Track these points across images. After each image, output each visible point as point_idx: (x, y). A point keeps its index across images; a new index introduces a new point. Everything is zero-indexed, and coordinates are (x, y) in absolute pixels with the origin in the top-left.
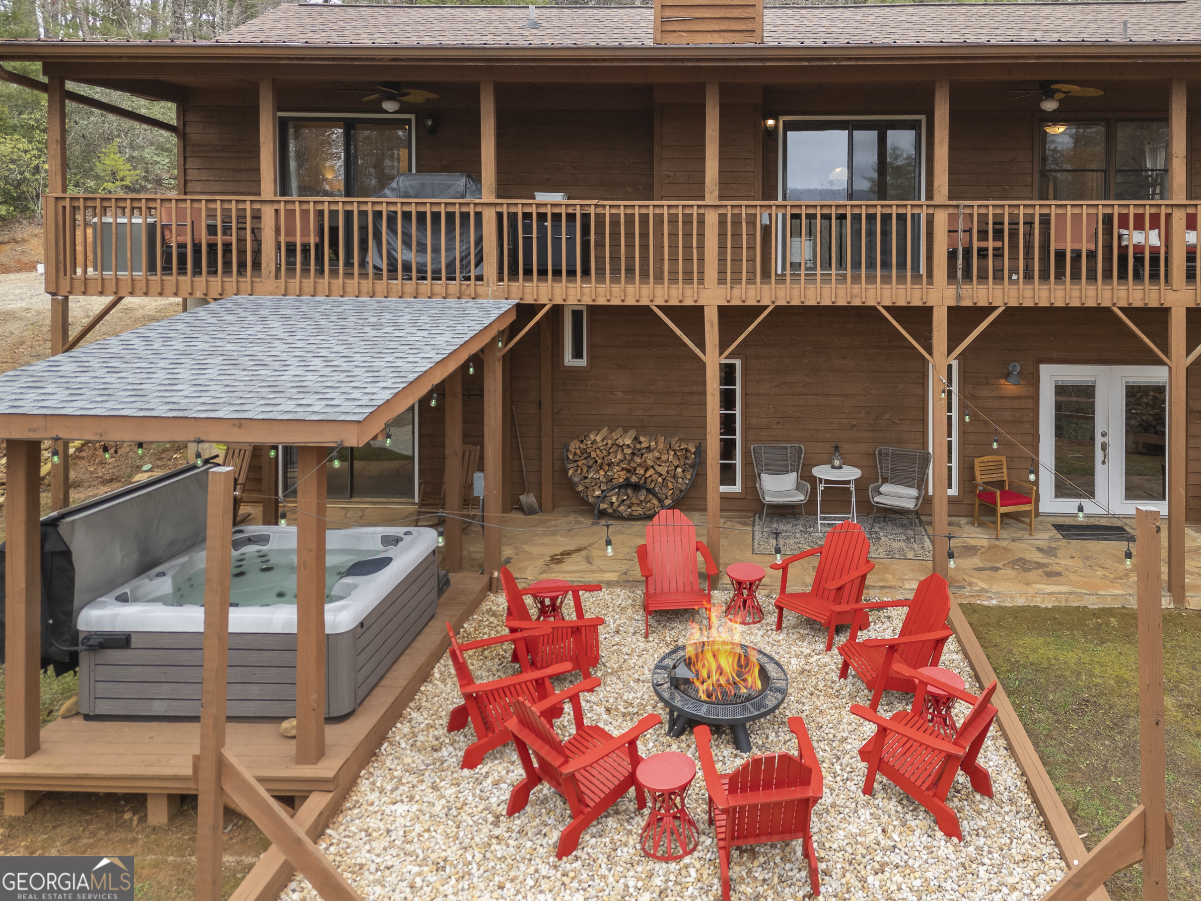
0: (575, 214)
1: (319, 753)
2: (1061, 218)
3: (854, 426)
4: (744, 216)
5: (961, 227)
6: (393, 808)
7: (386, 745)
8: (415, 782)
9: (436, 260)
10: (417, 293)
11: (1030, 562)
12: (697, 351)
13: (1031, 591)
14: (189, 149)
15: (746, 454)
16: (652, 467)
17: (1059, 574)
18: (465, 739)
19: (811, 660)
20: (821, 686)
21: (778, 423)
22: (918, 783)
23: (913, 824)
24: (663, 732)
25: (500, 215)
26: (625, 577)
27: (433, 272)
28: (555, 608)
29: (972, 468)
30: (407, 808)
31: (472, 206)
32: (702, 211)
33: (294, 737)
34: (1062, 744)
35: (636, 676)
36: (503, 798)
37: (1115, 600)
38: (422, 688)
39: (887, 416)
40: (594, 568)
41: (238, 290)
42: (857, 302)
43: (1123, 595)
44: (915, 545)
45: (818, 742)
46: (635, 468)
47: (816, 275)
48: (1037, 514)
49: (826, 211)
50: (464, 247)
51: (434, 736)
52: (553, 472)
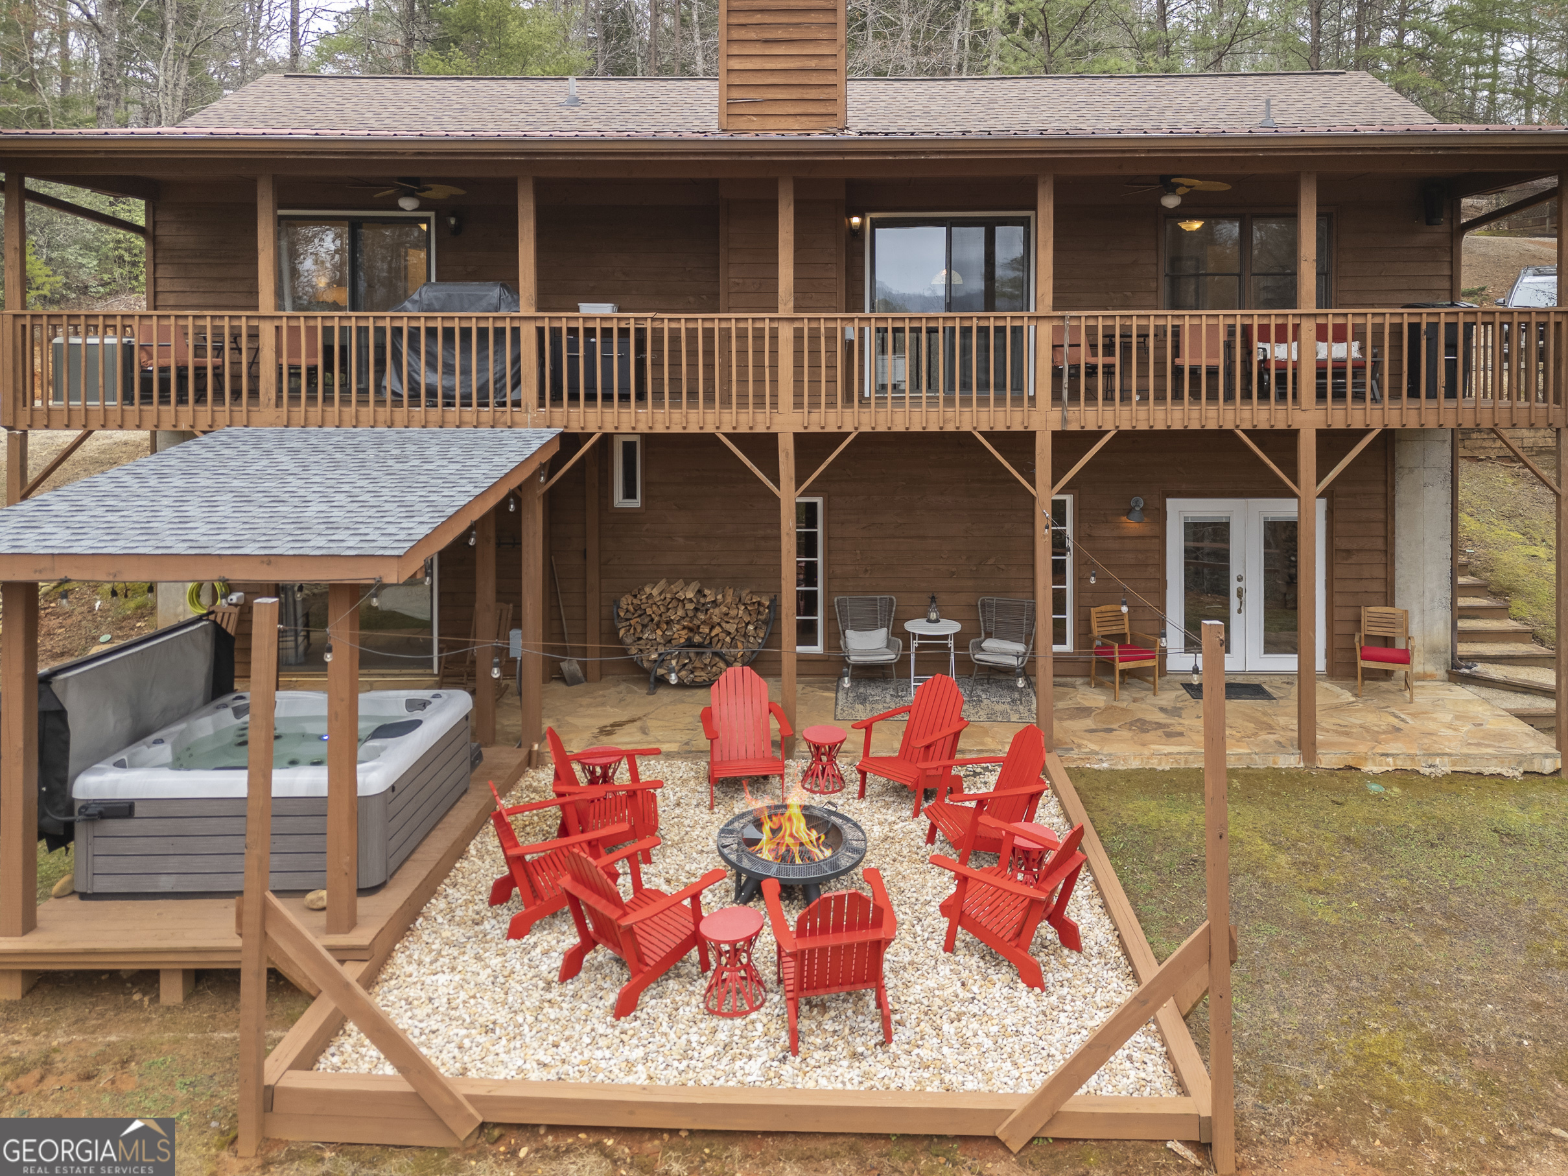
0: (628, 329)
1: (352, 924)
2: (1195, 329)
3: (953, 573)
4: (822, 330)
5: (1067, 342)
6: (434, 978)
7: (420, 920)
8: (456, 954)
9: (466, 383)
10: (443, 422)
11: (1150, 722)
12: (770, 485)
13: (1146, 752)
14: (159, 254)
15: (829, 608)
16: (719, 624)
17: (1181, 734)
18: (506, 914)
19: (896, 827)
20: (905, 852)
21: (866, 571)
22: (1000, 935)
23: (995, 977)
24: (729, 900)
25: (540, 331)
26: (686, 748)
27: (462, 397)
28: (606, 778)
29: (1088, 620)
30: (449, 978)
31: (508, 320)
32: (775, 325)
33: (324, 909)
34: (1163, 902)
35: (700, 847)
36: (555, 966)
37: (1239, 759)
38: (458, 865)
39: (991, 561)
40: (649, 739)
41: (231, 421)
42: (950, 428)
43: (1249, 754)
44: (1021, 708)
45: (898, 906)
46: (699, 627)
47: (904, 398)
48: (1163, 672)
49: (915, 324)
50: (498, 368)
51: (474, 911)
52: (601, 634)
